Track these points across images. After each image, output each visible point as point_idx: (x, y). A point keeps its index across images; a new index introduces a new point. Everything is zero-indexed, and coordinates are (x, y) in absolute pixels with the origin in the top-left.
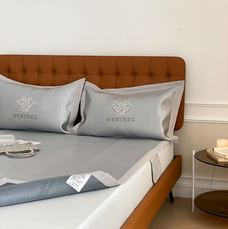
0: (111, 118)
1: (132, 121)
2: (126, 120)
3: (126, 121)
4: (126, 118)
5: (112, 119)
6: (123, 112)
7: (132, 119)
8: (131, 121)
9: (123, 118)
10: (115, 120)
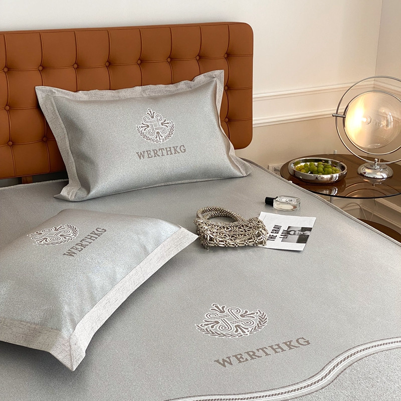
0: (144, 152)
1: (182, 152)
2: (171, 152)
3: (171, 154)
4: (170, 148)
5: (146, 154)
6: (162, 137)
7: (180, 148)
8: (180, 151)
9: (166, 149)
10: (152, 153)
